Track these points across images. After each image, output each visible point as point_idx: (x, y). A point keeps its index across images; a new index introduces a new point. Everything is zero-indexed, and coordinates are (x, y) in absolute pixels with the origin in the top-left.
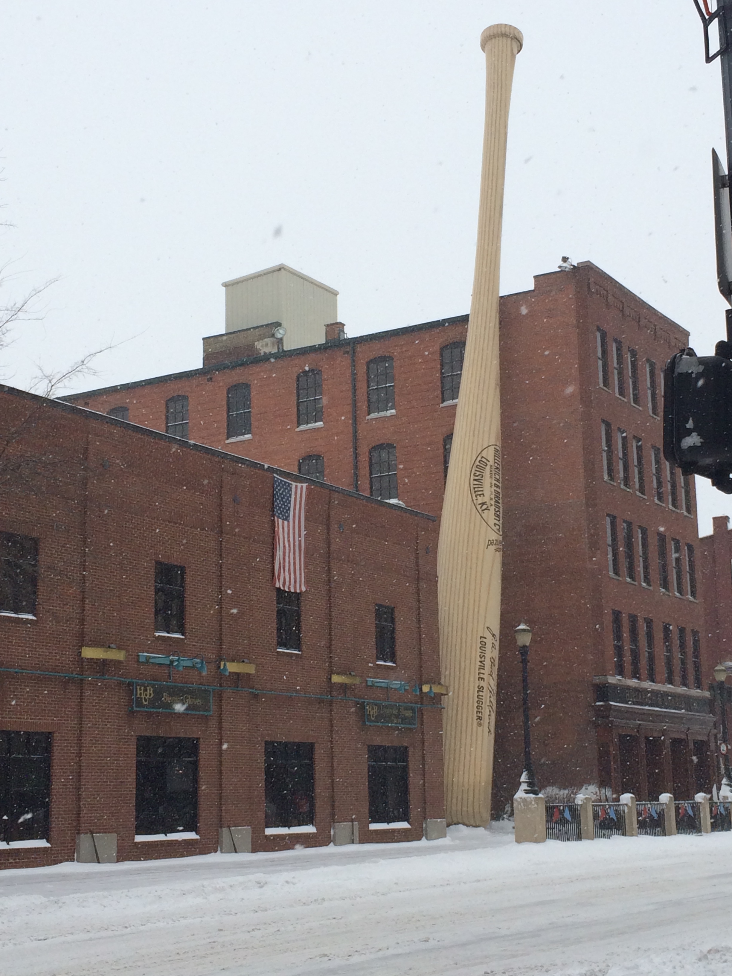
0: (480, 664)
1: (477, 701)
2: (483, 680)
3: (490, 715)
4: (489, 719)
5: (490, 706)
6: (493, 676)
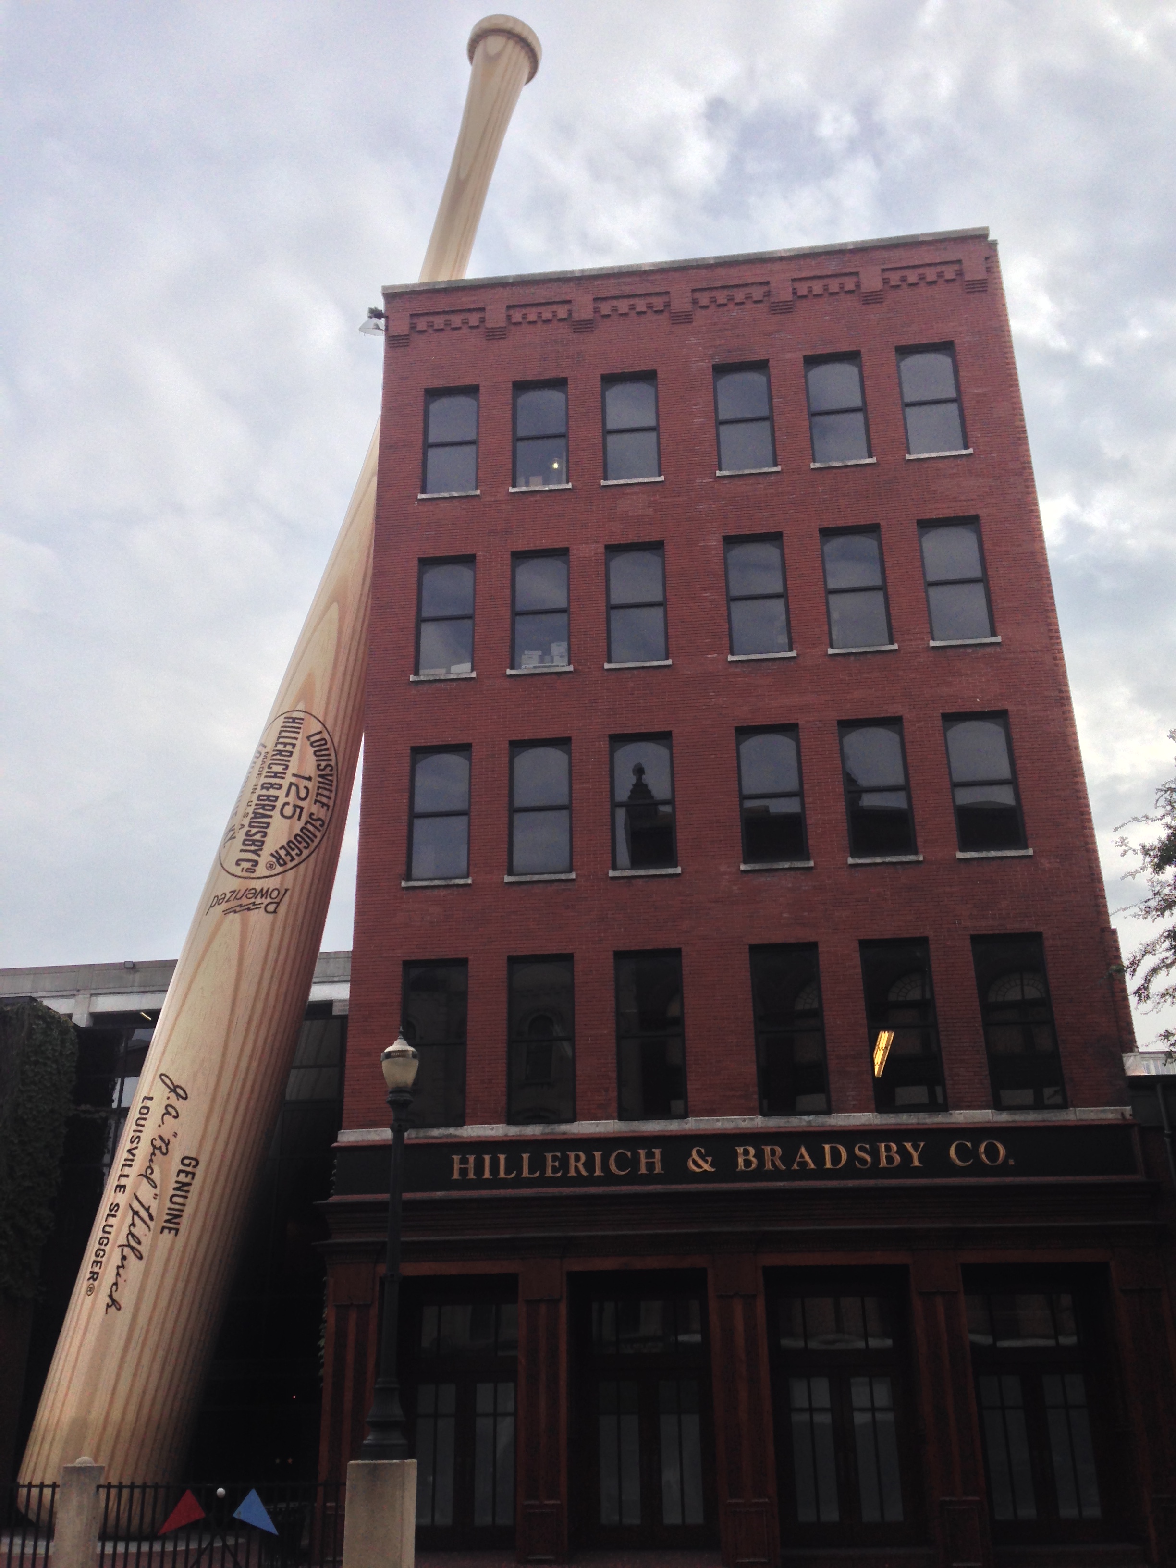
0: (127, 1155)
1: (101, 1239)
2: (122, 1190)
3: (123, 1266)
4: (118, 1274)
5: (129, 1246)
6: (152, 1177)
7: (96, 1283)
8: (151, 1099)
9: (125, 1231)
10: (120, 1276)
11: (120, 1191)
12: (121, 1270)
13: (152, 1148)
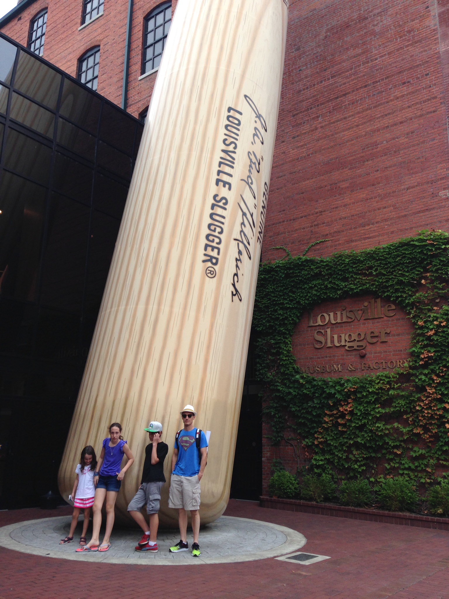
0: (223, 155)
1: (209, 226)
2: (227, 186)
3: (240, 260)
4: (237, 266)
5: (242, 242)
6: (252, 186)
7: (217, 268)
8: (241, 113)
9: (237, 228)
10: (239, 269)
11: (224, 186)
12: (239, 263)
13: (249, 161)
